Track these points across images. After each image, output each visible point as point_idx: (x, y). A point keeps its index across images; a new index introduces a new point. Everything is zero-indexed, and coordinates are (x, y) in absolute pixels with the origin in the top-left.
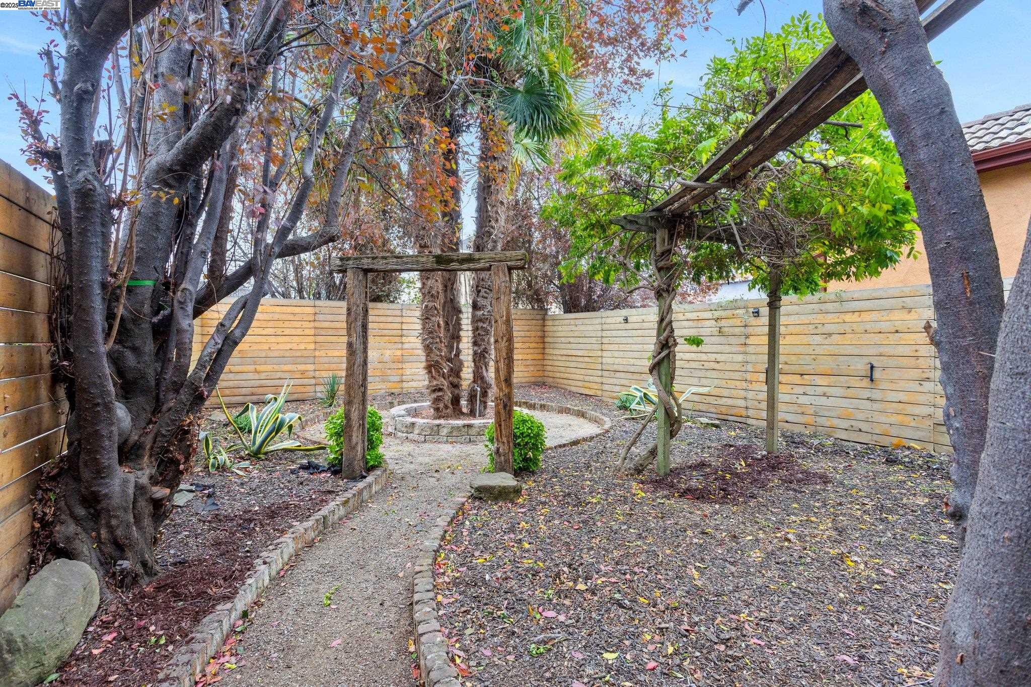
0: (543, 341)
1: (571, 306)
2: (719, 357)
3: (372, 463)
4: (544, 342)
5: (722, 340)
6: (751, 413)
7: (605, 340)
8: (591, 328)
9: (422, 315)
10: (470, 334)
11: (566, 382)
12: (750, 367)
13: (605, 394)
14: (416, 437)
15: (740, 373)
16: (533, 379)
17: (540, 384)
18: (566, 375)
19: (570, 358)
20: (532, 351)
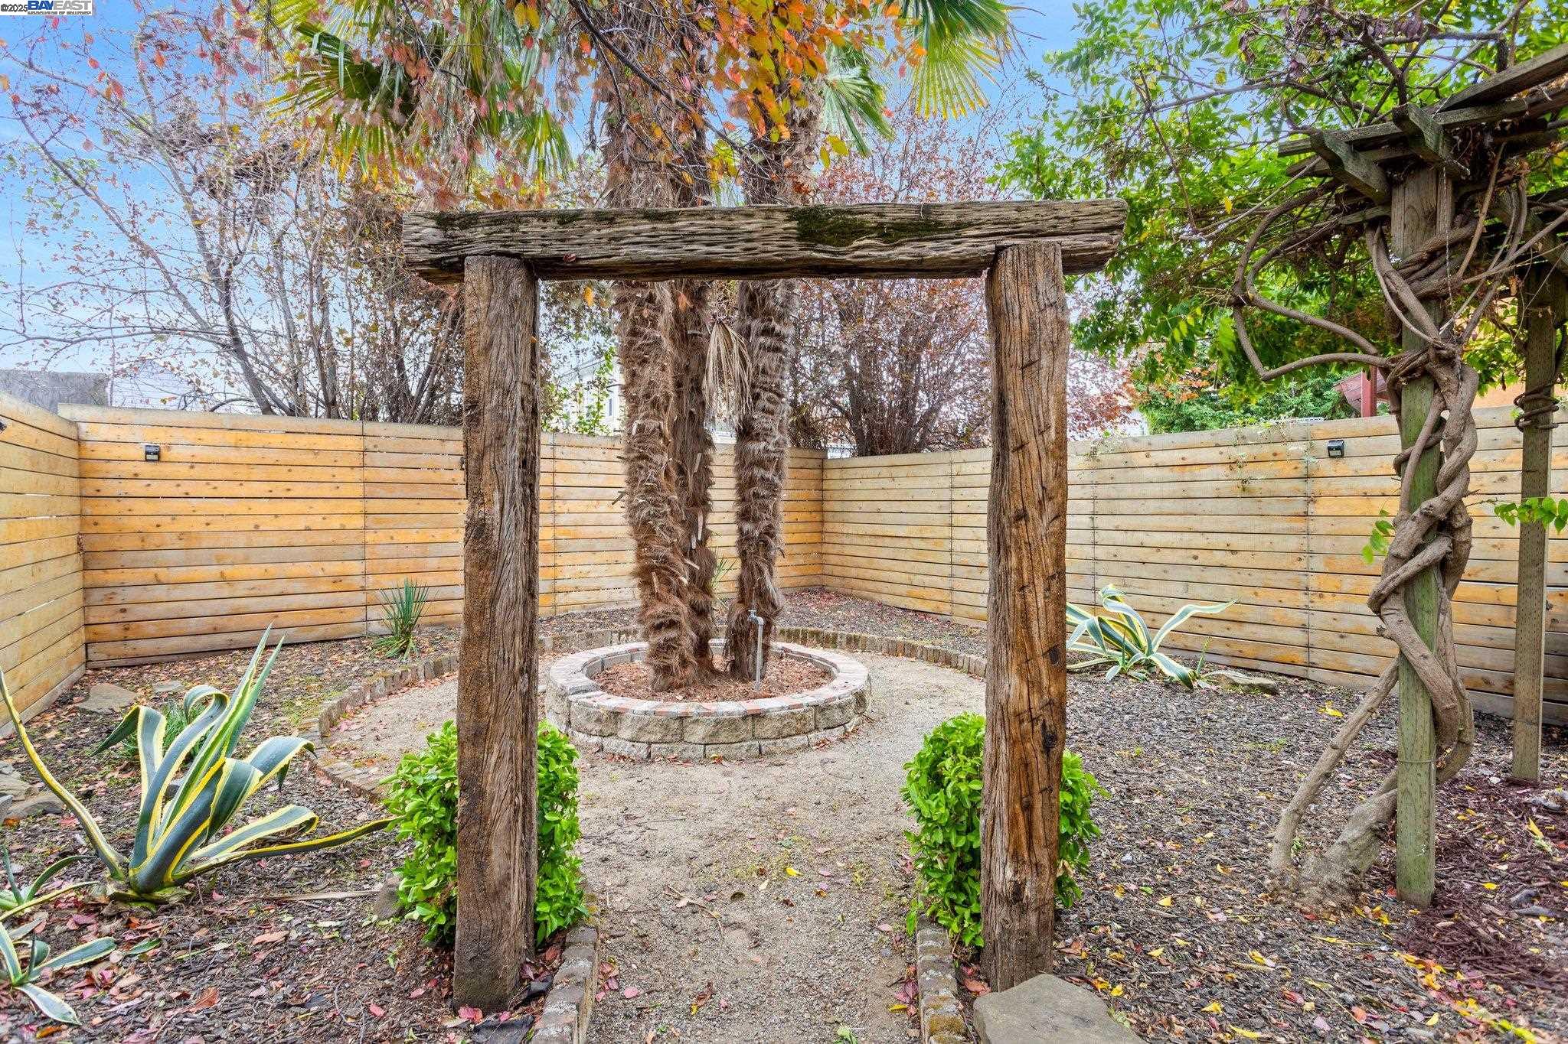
0: (820, 508)
1: (873, 443)
2: (1236, 541)
3: (555, 923)
4: (822, 511)
5: (1248, 505)
6: (1317, 657)
7: (957, 507)
8: (927, 483)
9: (629, 450)
10: (732, 495)
11: (870, 585)
12: (1317, 563)
13: (957, 610)
14: (626, 748)
15: (1291, 575)
16: (803, 581)
17: (816, 589)
18: (869, 574)
19: (879, 541)
20: (801, 527)
